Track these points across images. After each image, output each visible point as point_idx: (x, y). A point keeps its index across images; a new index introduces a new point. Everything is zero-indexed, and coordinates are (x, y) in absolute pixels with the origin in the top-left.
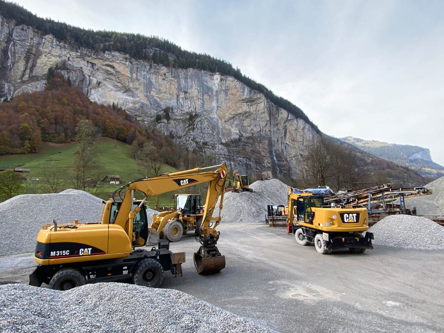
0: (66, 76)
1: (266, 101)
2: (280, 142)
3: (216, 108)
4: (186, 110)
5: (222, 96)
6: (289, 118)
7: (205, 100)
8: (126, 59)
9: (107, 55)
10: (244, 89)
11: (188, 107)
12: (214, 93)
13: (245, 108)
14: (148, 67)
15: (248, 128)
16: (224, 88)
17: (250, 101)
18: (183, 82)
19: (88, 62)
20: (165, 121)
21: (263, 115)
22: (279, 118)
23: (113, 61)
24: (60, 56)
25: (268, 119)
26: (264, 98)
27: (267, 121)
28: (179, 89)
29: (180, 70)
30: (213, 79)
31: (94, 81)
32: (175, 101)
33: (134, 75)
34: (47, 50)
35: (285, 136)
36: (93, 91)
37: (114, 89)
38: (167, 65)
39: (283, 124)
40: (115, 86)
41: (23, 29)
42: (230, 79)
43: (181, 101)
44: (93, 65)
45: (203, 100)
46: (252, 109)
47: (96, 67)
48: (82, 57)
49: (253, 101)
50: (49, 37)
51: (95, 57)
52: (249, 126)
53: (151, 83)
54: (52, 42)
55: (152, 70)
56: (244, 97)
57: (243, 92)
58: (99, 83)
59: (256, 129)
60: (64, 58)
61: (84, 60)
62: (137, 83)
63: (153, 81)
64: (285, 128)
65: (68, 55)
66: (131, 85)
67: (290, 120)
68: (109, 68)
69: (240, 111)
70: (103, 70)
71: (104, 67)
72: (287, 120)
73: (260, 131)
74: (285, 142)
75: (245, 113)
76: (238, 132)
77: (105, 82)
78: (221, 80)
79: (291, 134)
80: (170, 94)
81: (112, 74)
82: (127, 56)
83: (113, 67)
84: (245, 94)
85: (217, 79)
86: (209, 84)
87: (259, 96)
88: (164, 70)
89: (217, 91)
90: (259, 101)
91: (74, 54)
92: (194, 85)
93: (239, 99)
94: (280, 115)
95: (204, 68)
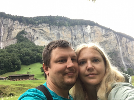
0: (24, 36)
4: (76, 44)
6: (128, 41)
8: (48, 26)
9: (40, 25)
10: (102, 30)
12: (89, 34)
14: (57, 28)
15: (108, 48)
16: (93, 32)
17: (106, 35)
18: (73, 32)
21: (114, 41)
22: (123, 42)
23: (43, 28)
24: (21, 29)
25: (117, 43)
26: (113, 33)
27: (117, 44)
28: (72, 35)
30: (87, 28)
31: (35, 37)
32: (71, 40)
33: (52, 32)
34: (16, 27)
35: (127, 50)
36: (35, 41)
37: (44, 39)
38: (65, 26)
41: (6, 20)
42: (95, 27)
43: (74, 40)
44: (34, 30)
45: (84, 38)
46: (108, 39)
47: (36, 31)
48: (30, 28)
50: (16, 22)
51: (35, 27)
54: (18, 24)
55: (59, 29)
56: (103, 34)
58: (37, 38)
59: (112, 49)
60: (23, 29)
61: (31, 29)
62: (53, 35)
63: (60, 33)
64: (126, 46)
66: (51, 37)
67: (128, 42)
68: (41, 31)
70: (39, 32)
71: (39, 31)
72: (127, 42)
73: (114, 49)
74: (128, 53)
77: (40, 37)
78: (91, 28)
79: (130, 49)
80: (68, 38)
81: (42, 33)
82: (48, 24)
83: (43, 30)
84: (104, 32)
85: (89, 28)
86: (86, 31)
87: (110, 32)
88: (64, 28)
89: (90, 34)
90: (111, 35)
91: (26, 27)
92: (79, 32)
93: (101, 35)
94: (123, 40)
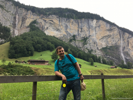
0: (36, 26)
1: (118, 29)
2: (126, 48)
3: (95, 34)
4: (82, 36)
5: (97, 29)
7: (90, 31)
8: (57, 17)
9: (50, 16)
11: (83, 35)
13: (108, 33)
14: (66, 20)
16: (98, 25)
18: (80, 24)
19: (43, 20)
20: (74, 41)
21: (117, 36)
22: (125, 37)
23: (53, 19)
24: (33, 19)
25: (119, 38)
28: (78, 27)
29: (79, 20)
30: (93, 22)
31: (46, 27)
32: (77, 32)
33: (61, 23)
34: (29, 17)
35: (128, 45)
36: (45, 31)
37: (53, 30)
38: (73, 18)
39: (127, 40)
40: (53, 29)
41: (21, 10)
42: (101, 21)
43: (80, 32)
46: (111, 34)
47: (46, 22)
48: (41, 18)
49: (111, 30)
50: (30, 12)
51: (46, 18)
52: (111, 41)
53: (67, 26)
54: (31, 14)
55: (68, 21)
56: (107, 29)
57: (107, 26)
58: (47, 28)
59: (114, 43)
61: (42, 19)
62: (61, 27)
64: (128, 41)
65: (36, 18)
66: (59, 28)
68: (51, 22)
69: (106, 35)
71: (49, 21)
73: (116, 43)
74: (129, 48)
75: (108, 36)
76: (105, 44)
77: (49, 27)
78: (97, 22)
79: (131, 44)
80: (75, 30)
81: (52, 24)
83: (53, 21)
85: (95, 22)
86: (91, 24)
87: (114, 27)
88: (72, 20)
89: (95, 27)
90: (115, 30)
91: (38, 17)
92: (85, 25)
93: (105, 29)
94: (125, 36)
95: (89, 18)
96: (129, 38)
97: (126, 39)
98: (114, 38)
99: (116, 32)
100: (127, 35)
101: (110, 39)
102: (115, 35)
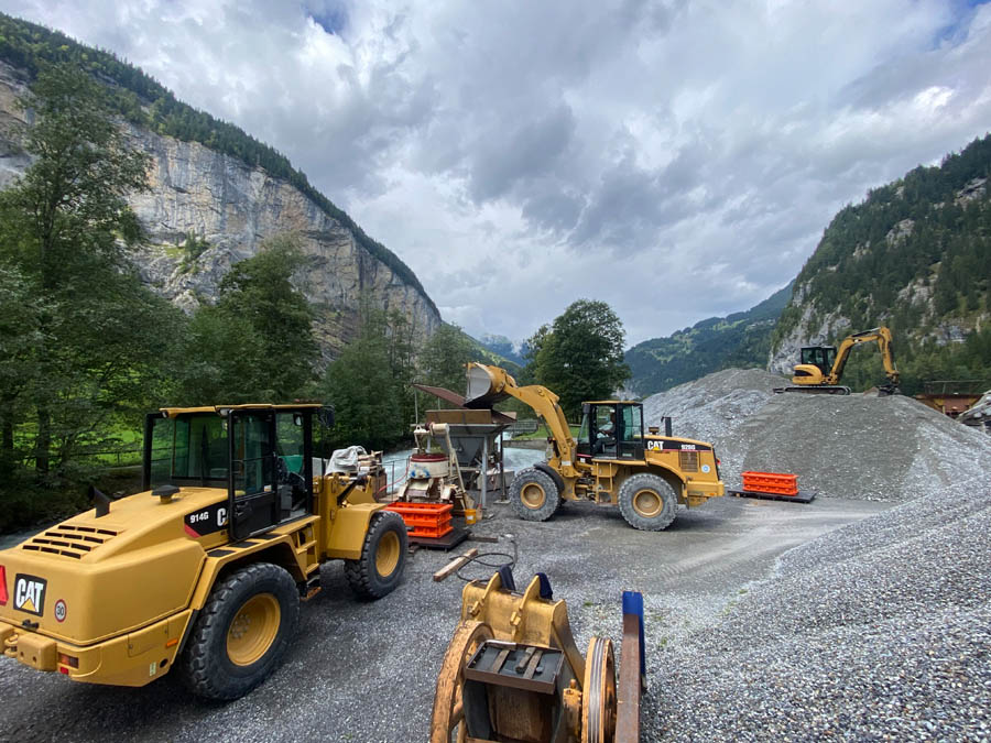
1: (354, 244)
3: (252, 236)
7: (227, 216)
11: (183, 222)
13: (314, 248)
29: (170, 140)
39: (382, 291)
49: (330, 239)
52: (321, 283)
57: (313, 218)
69: (304, 253)
75: (315, 259)
96: (390, 286)
97: (382, 287)
98: (338, 274)
99: (348, 250)
100: (386, 274)
101: (319, 272)
102: (342, 262)
